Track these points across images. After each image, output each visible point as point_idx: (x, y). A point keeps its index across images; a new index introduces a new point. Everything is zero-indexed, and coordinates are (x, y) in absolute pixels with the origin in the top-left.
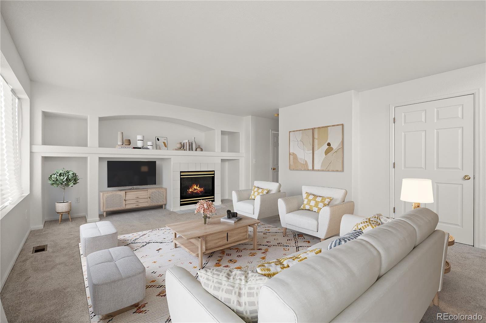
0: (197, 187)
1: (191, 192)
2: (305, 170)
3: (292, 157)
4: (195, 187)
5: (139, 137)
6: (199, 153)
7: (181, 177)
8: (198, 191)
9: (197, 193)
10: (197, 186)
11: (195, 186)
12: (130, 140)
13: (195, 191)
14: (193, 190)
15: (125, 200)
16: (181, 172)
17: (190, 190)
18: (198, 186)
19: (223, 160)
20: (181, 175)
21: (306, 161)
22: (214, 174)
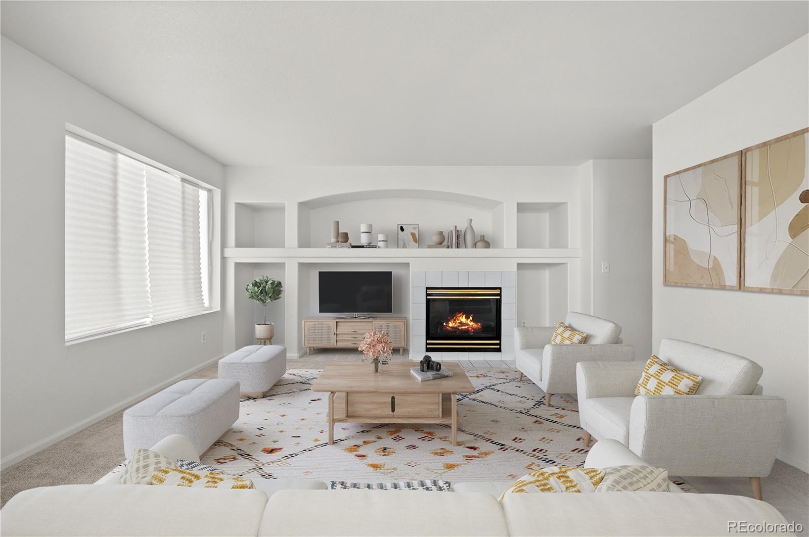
0: (467, 320)
1: (451, 327)
2: (711, 287)
3: (671, 248)
4: (463, 320)
5: (363, 228)
6: (481, 251)
7: (428, 297)
8: (468, 328)
9: (467, 331)
10: (467, 318)
11: (464, 316)
12: (347, 233)
13: (463, 327)
14: (458, 324)
15: (337, 334)
16: (427, 288)
17: (451, 324)
18: (471, 318)
19: (520, 266)
20: (427, 295)
21: (715, 258)
22: (500, 295)
